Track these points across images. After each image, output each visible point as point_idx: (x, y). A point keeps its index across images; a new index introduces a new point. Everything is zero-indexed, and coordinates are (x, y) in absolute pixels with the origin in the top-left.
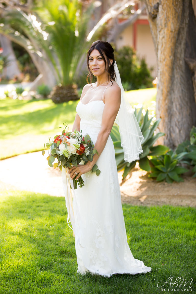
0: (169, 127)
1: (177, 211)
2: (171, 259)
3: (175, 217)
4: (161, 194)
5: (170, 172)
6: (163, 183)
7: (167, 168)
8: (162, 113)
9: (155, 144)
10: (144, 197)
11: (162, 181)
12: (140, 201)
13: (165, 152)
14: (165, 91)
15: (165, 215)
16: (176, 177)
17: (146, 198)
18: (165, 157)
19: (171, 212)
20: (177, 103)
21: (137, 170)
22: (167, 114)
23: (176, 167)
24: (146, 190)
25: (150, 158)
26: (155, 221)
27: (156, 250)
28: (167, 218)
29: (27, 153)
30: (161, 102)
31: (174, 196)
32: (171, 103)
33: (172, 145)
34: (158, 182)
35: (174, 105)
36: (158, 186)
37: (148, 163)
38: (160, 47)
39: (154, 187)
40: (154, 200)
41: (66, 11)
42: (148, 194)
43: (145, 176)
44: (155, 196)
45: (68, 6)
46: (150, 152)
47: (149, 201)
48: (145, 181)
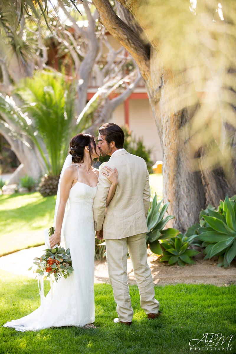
0: (178, 211)
1: (191, 288)
2: (189, 323)
3: (190, 293)
4: (174, 277)
5: (181, 255)
6: (175, 266)
7: (178, 252)
8: (170, 196)
9: (164, 228)
10: (157, 280)
11: (174, 264)
13: (176, 235)
14: (172, 175)
15: (180, 292)
16: (188, 260)
17: (159, 281)
18: (176, 240)
19: (185, 289)
20: (185, 187)
22: (175, 198)
23: (187, 250)
24: (159, 274)
25: (161, 241)
26: (171, 296)
27: (175, 317)
28: (182, 293)
29: (29, 248)
30: (168, 186)
31: (187, 278)
32: (179, 186)
33: (181, 229)
34: (170, 266)
35: (181, 188)
36: (171, 269)
38: (164, 131)
39: (166, 271)
40: (167, 282)
41: (51, 92)
42: (161, 277)
43: (156, 260)
44: (168, 278)
45: (53, 86)
46: (161, 235)
47: (162, 283)
48: (157, 265)
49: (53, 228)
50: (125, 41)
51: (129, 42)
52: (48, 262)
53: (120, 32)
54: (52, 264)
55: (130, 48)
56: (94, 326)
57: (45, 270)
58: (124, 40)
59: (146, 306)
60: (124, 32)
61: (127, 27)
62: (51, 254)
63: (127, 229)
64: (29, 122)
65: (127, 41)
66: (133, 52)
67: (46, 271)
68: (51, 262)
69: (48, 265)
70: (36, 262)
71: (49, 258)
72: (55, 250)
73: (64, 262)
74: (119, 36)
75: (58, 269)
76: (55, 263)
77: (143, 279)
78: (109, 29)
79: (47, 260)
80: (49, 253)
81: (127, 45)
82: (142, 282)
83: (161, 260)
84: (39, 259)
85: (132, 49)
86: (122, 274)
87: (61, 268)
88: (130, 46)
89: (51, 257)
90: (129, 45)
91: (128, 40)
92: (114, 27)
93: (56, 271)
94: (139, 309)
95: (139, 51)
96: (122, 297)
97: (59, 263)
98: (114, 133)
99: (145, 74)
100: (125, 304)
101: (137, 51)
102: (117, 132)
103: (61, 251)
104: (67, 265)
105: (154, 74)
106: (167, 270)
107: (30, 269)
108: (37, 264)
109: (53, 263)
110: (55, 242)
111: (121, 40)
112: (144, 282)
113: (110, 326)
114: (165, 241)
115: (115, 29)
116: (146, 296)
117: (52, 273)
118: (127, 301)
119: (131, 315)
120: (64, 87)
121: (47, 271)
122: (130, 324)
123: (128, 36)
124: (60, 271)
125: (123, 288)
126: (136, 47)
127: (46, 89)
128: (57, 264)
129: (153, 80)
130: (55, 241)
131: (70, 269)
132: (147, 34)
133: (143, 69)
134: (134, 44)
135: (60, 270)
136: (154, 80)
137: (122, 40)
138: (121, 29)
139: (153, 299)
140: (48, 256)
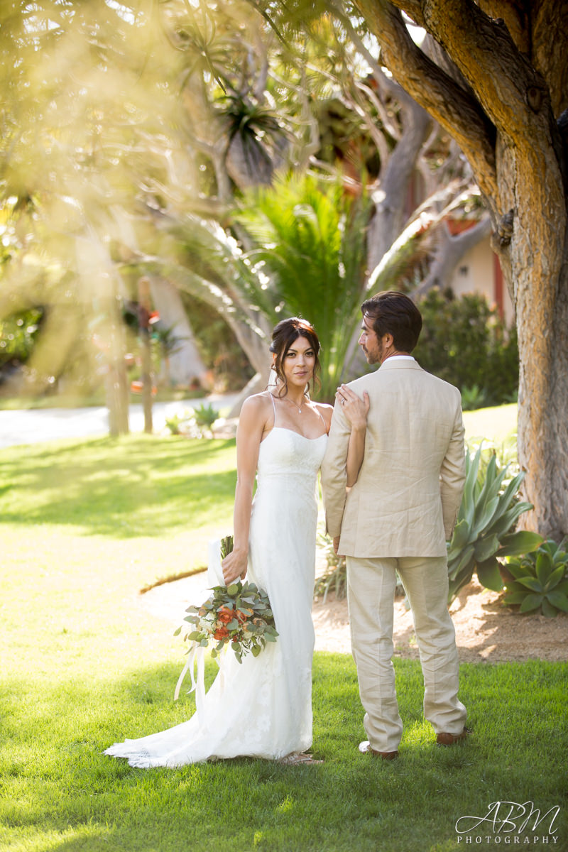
0: (550, 491)
1: (555, 672)
4: (528, 641)
5: (550, 591)
6: (535, 616)
7: (544, 584)
10: (490, 649)
11: (534, 612)
12: (480, 656)
13: (535, 547)
14: (538, 409)
16: (564, 603)
17: (494, 650)
18: (539, 558)
19: (542, 674)
20: (566, 437)
21: (478, 591)
22: (543, 463)
23: (564, 579)
24: (496, 634)
25: (505, 561)
30: (528, 434)
31: (557, 644)
32: (554, 436)
33: (555, 533)
34: (523, 615)
35: (558, 438)
36: (524, 623)
37: (498, 570)
38: (519, 311)
39: (513, 627)
40: (512, 653)
41: (312, 217)
42: (499, 642)
43: (495, 602)
44: (516, 644)
45: (315, 207)
46: (501, 547)
47: (500, 655)
48: (495, 613)
49: (229, 539)
50: (438, 107)
51: (448, 109)
52: (219, 616)
53: (428, 88)
54: (230, 621)
55: (450, 123)
56: (312, 758)
57: (212, 635)
58: (436, 104)
59: (435, 714)
60: (436, 87)
61: (442, 75)
62: (227, 599)
63: (381, 538)
64: (265, 281)
65: (443, 108)
66: (458, 132)
67: (215, 638)
68: (227, 616)
69: (220, 623)
70: (190, 616)
71: (223, 606)
72: (236, 589)
73: (255, 615)
74: (426, 96)
75: (241, 633)
76: (236, 618)
77: (433, 651)
78: (403, 82)
79: (218, 611)
80: (222, 595)
81: (444, 117)
82: (431, 659)
83: (503, 602)
84: (198, 609)
85: (456, 125)
86: (377, 642)
87: (249, 629)
88: (449, 120)
89: (227, 605)
90: (447, 116)
91: (446, 106)
92: (413, 76)
93: (238, 637)
94: (421, 720)
95: (471, 129)
96: (376, 694)
97: (244, 619)
98: (393, 314)
99: (486, 181)
100: (383, 710)
101: (466, 130)
102: (401, 315)
103: (249, 591)
104: (263, 624)
105: (505, 181)
106: (517, 625)
107: (178, 633)
108: (194, 621)
109: (231, 618)
110: (236, 572)
111: (429, 106)
112: (436, 659)
113: (345, 761)
114: (515, 558)
115: (415, 80)
116: (437, 692)
117: (227, 641)
118: (386, 702)
119: (398, 736)
120: (341, 207)
121: (218, 636)
122: (392, 756)
123: (446, 97)
124: (247, 637)
125: (378, 673)
126: (464, 121)
127: (299, 211)
128: (239, 621)
129: (502, 195)
130: (234, 569)
131: (270, 633)
132: (478, 92)
133: (479, 170)
134: (459, 114)
135: (248, 635)
136: (505, 194)
137: (432, 105)
138: (430, 80)
139: (453, 699)
140: (219, 603)
